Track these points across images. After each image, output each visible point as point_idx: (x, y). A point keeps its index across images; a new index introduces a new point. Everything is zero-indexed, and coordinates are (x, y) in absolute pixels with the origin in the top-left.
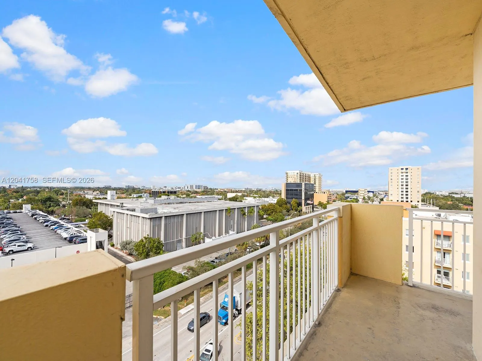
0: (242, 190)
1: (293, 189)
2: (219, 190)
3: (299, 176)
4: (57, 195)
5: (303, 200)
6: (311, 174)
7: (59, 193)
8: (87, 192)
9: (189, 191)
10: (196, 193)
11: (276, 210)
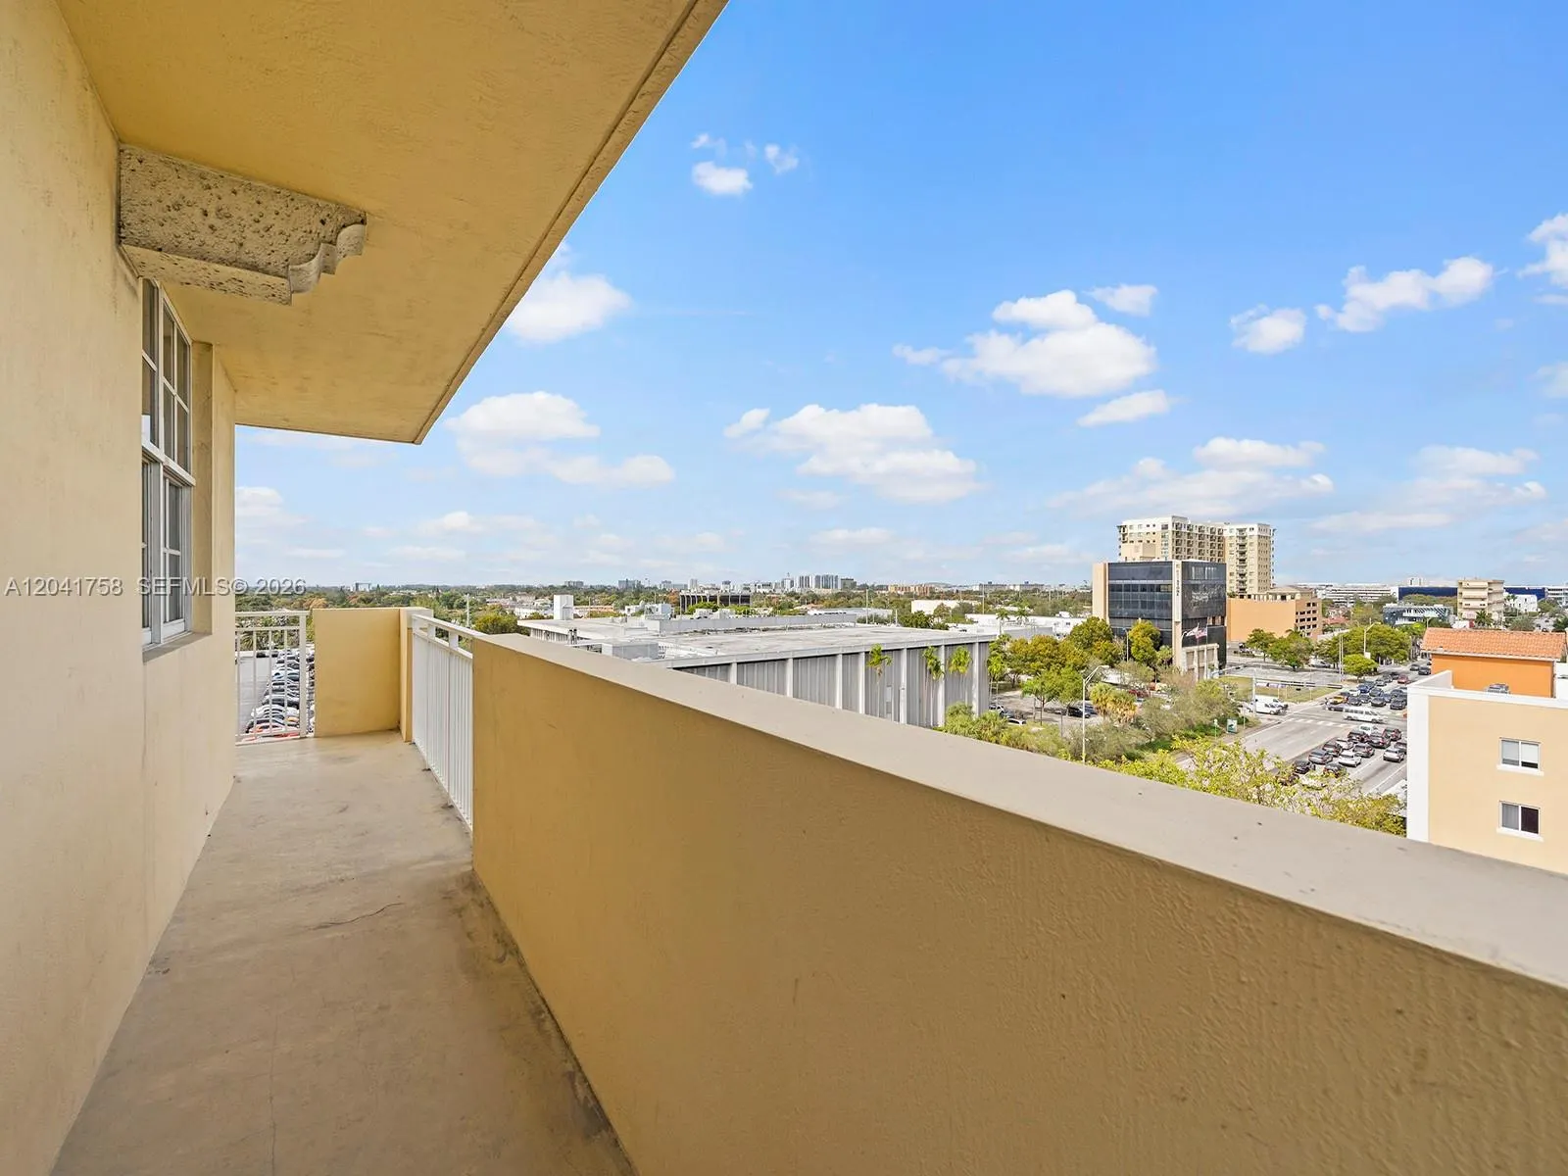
0: (970, 589)
1: (1136, 585)
2: (891, 590)
3: (1170, 536)
4: (452, 608)
5: (1177, 623)
6: (1227, 527)
7: (456, 602)
8: (523, 598)
9: (793, 594)
10: (815, 599)
11: (1061, 658)
